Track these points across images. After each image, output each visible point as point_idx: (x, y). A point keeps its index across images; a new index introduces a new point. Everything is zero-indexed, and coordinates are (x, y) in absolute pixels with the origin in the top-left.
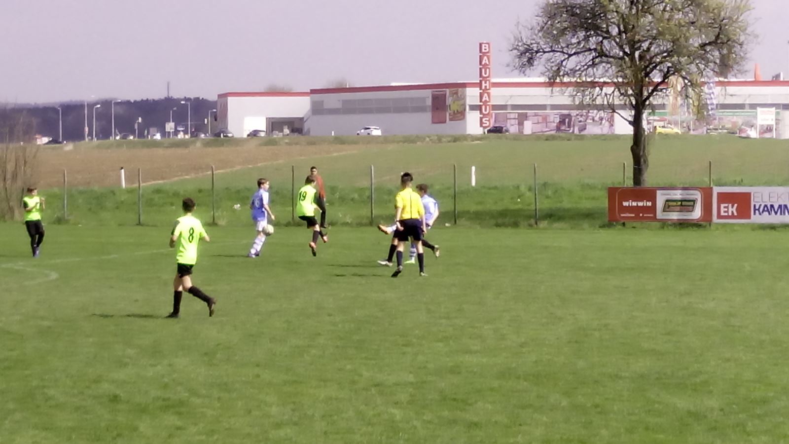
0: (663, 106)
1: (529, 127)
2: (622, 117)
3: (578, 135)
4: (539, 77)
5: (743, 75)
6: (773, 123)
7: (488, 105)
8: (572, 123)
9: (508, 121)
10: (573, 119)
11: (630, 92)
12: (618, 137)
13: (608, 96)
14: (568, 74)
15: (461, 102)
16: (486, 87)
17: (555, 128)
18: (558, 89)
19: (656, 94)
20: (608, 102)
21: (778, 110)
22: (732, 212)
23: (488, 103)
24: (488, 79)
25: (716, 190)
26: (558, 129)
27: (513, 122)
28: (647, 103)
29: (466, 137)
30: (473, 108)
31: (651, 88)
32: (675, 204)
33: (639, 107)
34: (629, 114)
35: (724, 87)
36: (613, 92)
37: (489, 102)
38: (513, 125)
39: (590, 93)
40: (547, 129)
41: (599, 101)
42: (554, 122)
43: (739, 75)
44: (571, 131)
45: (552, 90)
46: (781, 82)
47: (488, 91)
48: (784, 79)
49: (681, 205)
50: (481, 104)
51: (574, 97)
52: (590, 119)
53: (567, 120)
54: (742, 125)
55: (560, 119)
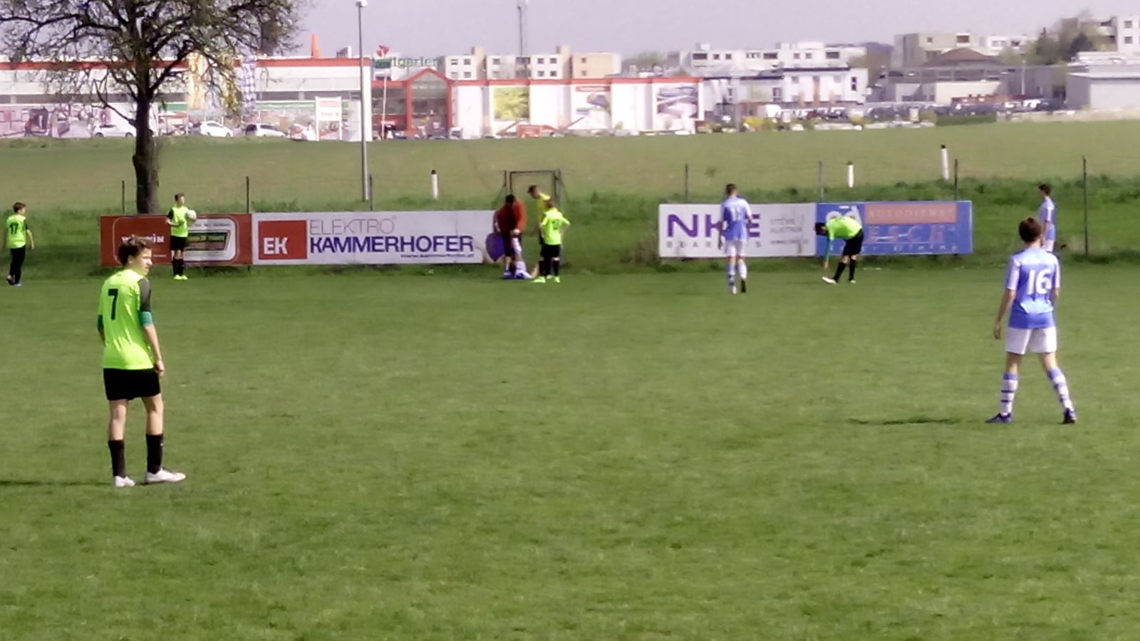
0: (179, 97)
2: (121, 115)
3: (56, 139)
5: (293, 52)
6: (339, 118)
8: (49, 122)
10: (50, 115)
11: (130, 77)
12: (114, 141)
13: (98, 84)
14: (37, 52)
17: (24, 129)
18: (25, 72)
19: (168, 81)
20: (98, 93)
21: (344, 101)
22: (280, 249)
25: (257, 218)
26: (28, 130)
28: (156, 92)
31: (160, 71)
32: (197, 239)
33: (144, 98)
34: (129, 109)
35: (264, 69)
36: (105, 78)
39: (71, 79)
40: (12, 131)
41: (84, 90)
42: (22, 121)
43: (288, 52)
44: (47, 134)
45: (16, 74)
46: (348, 59)
48: (353, 55)
49: (207, 241)
51: (47, 84)
52: (76, 116)
53: (41, 117)
54: (295, 122)
55: (31, 115)
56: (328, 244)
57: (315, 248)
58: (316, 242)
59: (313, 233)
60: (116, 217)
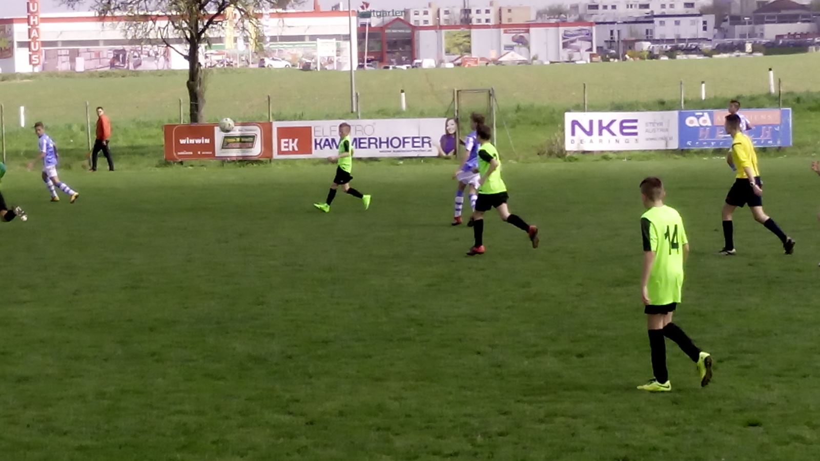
0: (220, 40)
1: (81, 65)
2: (177, 51)
3: (133, 71)
4: (89, 10)
5: (301, 6)
6: (334, 54)
7: (38, 41)
8: (127, 59)
9: (59, 57)
10: (128, 54)
11: (185, 25)
12: (175, 72)
13: (162, 30)
14: (119, 8)
15: (9, 39)
16: (34, 22)
17: (109, 64)
18: (110, 23)
19: (212, 27)
20: (162, 37)
21: (338, 41)
22: (293, 147)
23: (37, 40)
24: (36, 14)
25: (276, 125)
26: (112, 65)
27: (64, 58)
28: (203, 36)
29: (14, 76)
30: (22, 44)
31: (206, 21)
32: (233, 140)
33: (194, 41)
34: (185, 48)
35: (281, 19)
36: (167, 25)
37: (37, 38)
38: (64, 62)
39: (143, 27)
40: (101, 66)
41: (152, 36)
42: (107, 58)
43: (296, 6)
44: (126, 67)
45: (103, 25)
46: (340, 12)
47: (37, 27)
48: (343, 9)
49: (240, 141)
50: (30, 40)
51: (126, 31)
52: (145, 54)
53: (121, 56)
54: (302, 57)
55: (114, 54)
56: (327, 143)
57: (318, 146)
58: (318, 142)
59: (316, 136)
60: (175, 125)
